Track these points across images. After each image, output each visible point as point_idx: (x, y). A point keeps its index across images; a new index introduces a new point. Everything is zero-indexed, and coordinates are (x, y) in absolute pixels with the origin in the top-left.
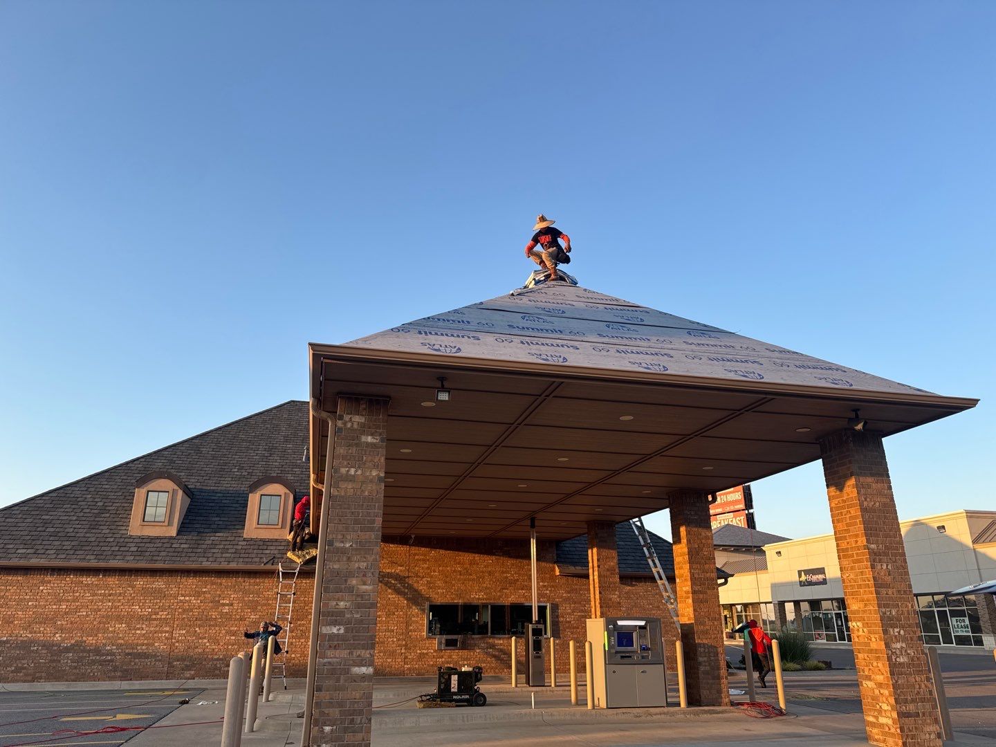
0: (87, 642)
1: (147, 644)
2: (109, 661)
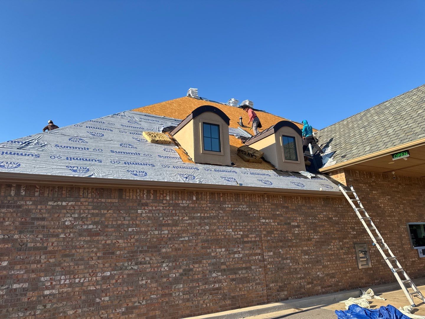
0: (194, 269)
1: (246, 268)
2: (217, 289)
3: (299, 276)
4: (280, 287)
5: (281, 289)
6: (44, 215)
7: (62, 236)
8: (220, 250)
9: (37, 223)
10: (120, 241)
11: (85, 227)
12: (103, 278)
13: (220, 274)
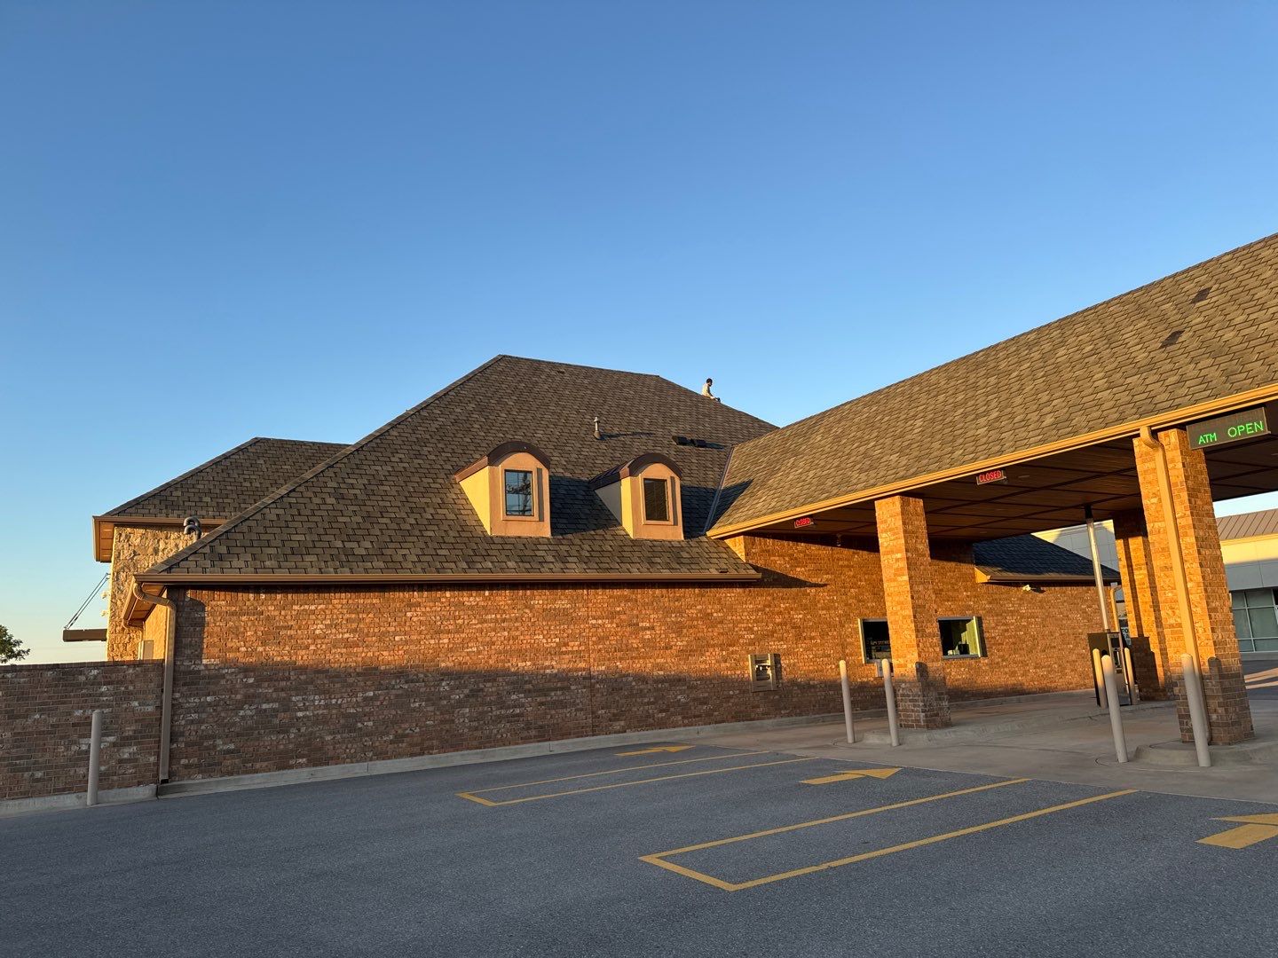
4: (614, 715)
5: (615, 718)
13: (522, 695)
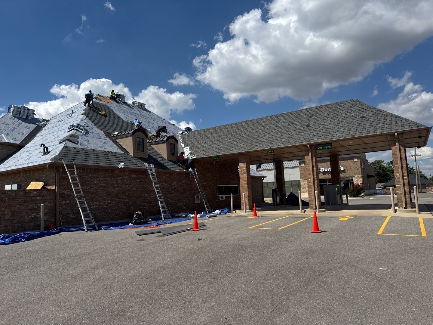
3: (173, 205)
6: (88, 180)
7: (94, 187)
8: (146, 194)
9: (87, 182)
10: (113, 190)
11: (101, 184)
12: (108, 203)
13: (145, 203)
